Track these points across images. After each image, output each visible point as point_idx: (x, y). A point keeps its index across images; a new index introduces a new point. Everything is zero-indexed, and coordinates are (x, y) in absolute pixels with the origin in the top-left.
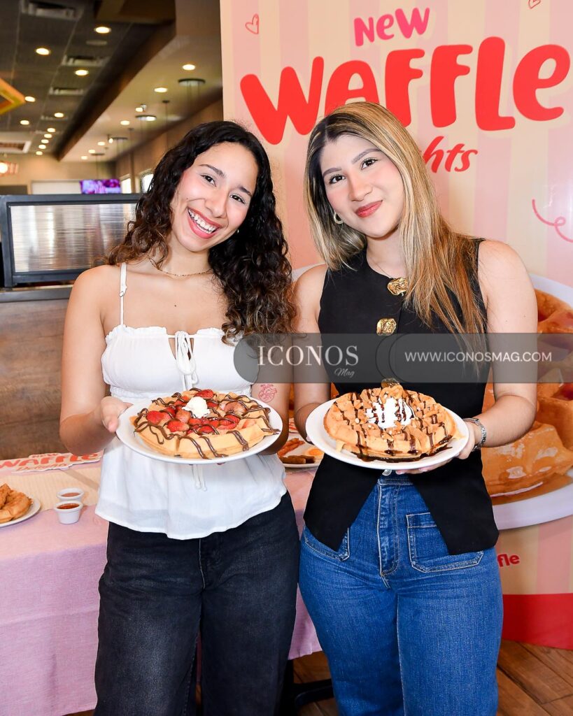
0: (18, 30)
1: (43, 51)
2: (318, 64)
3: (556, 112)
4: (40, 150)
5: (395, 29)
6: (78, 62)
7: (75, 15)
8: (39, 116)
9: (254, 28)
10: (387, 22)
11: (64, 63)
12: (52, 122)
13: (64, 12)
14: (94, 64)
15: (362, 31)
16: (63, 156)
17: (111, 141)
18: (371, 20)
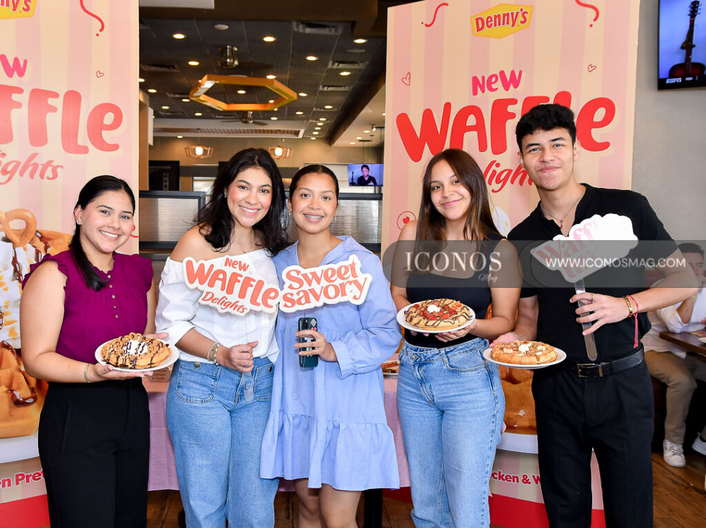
0: (291, 44)
1: (311, 58)
2: (448, 107)
3: (605, 145)
4: (314, 136)
5: (499, 85)
6: (341, 66)
7: (336, 31)
8: (312, 108)
9: (407, 81)
10: (494, 79)
11: (330, 66)
12: (323, 112)
13: (327, 30)
14: (356, 66)
15: (477, 85)
16: (334, 142)
17: (374, 129)
18: (483, 78)
